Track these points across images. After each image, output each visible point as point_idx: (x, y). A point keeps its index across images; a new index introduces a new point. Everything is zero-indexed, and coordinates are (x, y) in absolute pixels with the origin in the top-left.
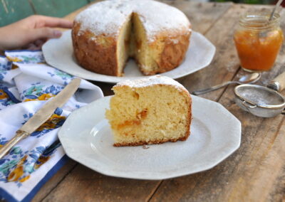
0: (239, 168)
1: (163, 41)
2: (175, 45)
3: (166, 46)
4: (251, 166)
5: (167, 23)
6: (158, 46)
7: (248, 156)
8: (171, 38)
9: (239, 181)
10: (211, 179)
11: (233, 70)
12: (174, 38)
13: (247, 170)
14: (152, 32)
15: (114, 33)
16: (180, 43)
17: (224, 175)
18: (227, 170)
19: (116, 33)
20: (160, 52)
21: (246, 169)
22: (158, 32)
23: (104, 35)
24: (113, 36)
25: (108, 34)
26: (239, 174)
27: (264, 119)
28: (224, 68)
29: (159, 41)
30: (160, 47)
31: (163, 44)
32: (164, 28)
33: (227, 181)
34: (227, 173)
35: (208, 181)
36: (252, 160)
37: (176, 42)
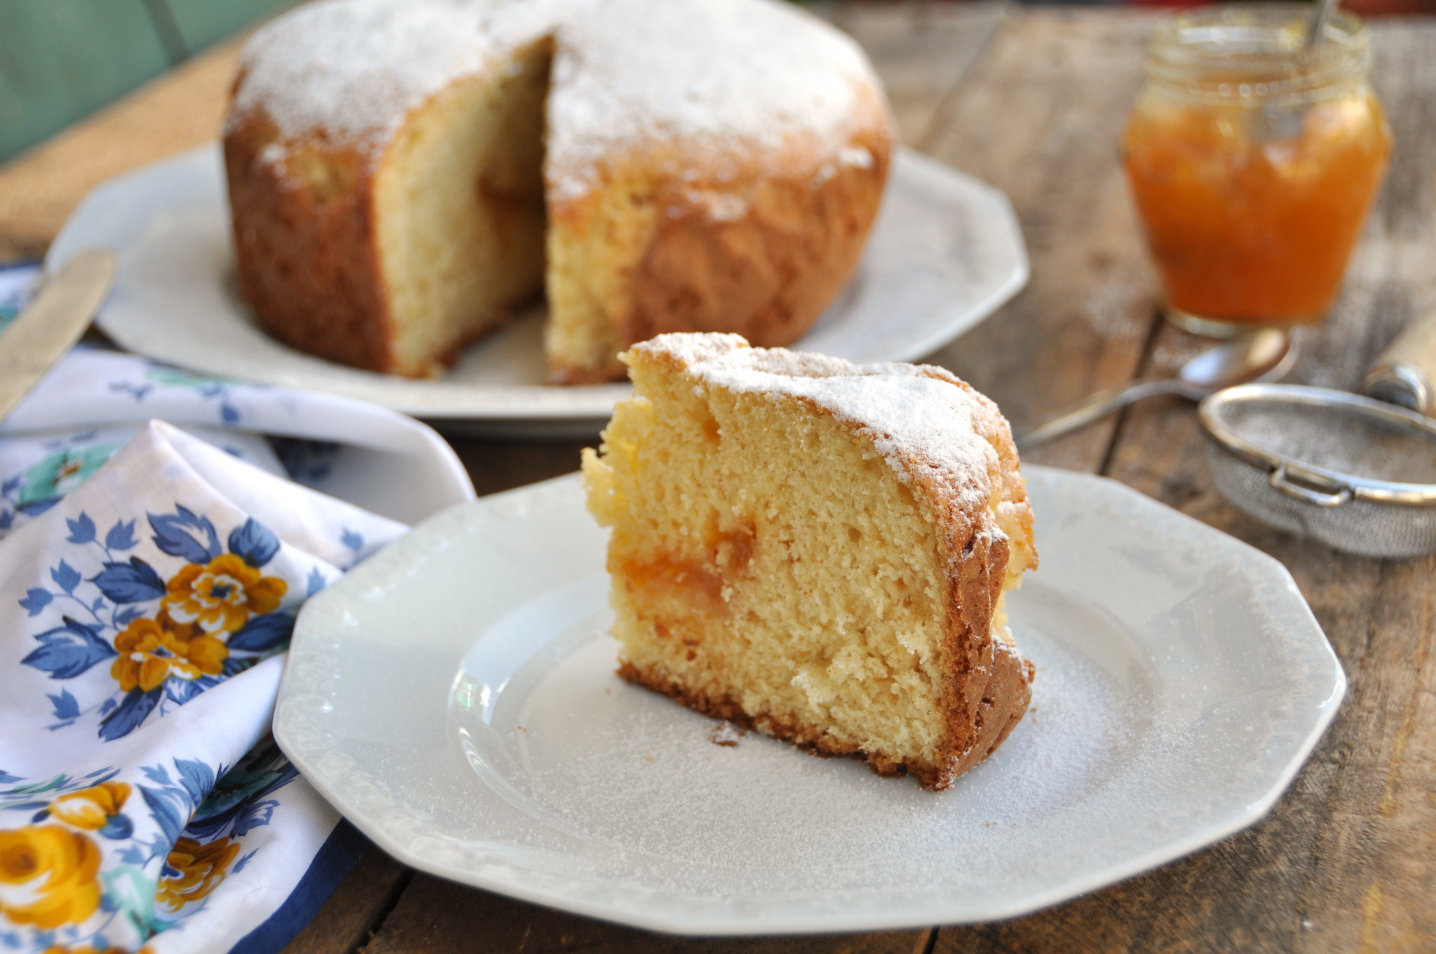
0: (1344, 836)
1: (652, 198)
2: (722, 226)
3: (666, 230)
4: (1403, 820)
5: (693, 97)
6: (611, 226)
7: (1370, 767)
8: (696, 185)
9: (1371, 908)
10: (1207, 906)
11: (1131, 330)
12: (717, 186)
13: (1391, 846)
14: (590, 139)
15: (371, 131)
16: (753, 220)
17: (1273, 879)
18: (1277, 850)
19: (381, 129)
20: (628, 257)
21: (1379, 837)
22: (619, 141)
23: (321, 134)
24: (362, 147)
25: (343, 131)
26: (1352, 870)
27: (1386, 567)
28: (1077, 322)
29: (621, 194)
30: (626, 232)
31: (647, 213)
32: (663, 125)
33: (1303, 915)
34: (1282, 866)
35: (1191, 921)
36: (1397, 787)
37: (722, 208)
